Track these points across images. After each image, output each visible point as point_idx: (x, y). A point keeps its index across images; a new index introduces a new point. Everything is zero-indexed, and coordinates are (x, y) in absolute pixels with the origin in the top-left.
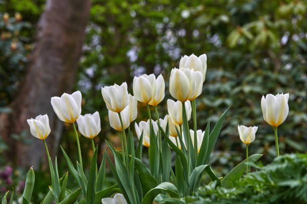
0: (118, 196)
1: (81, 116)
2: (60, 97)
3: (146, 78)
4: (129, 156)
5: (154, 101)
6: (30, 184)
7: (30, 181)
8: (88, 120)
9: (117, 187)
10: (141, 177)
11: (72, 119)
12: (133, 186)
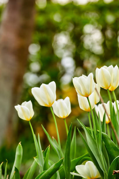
0: (88, 163)
1: (55, 102)
2: (39, 87)
3: (106, 69)
4: (97, 131)
5: (112, 88)
6: (19, 156)
7: (19, 154)
8: (61, 104)
9: (87, 155)
10: (107, 147)
11: (50, 104)
12: (102, 155)
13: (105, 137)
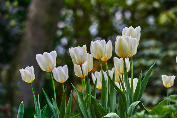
1: (55, 68)
2: (42, 54)
3: (99, 42)
4: (87, 94)
5: (105, 58)
6: (21, 113)
7: (21, 111)
8: (60, 70)
9: (79, 116)
11: (50, 69)
12: (90, 115)
13: (94, 100)
